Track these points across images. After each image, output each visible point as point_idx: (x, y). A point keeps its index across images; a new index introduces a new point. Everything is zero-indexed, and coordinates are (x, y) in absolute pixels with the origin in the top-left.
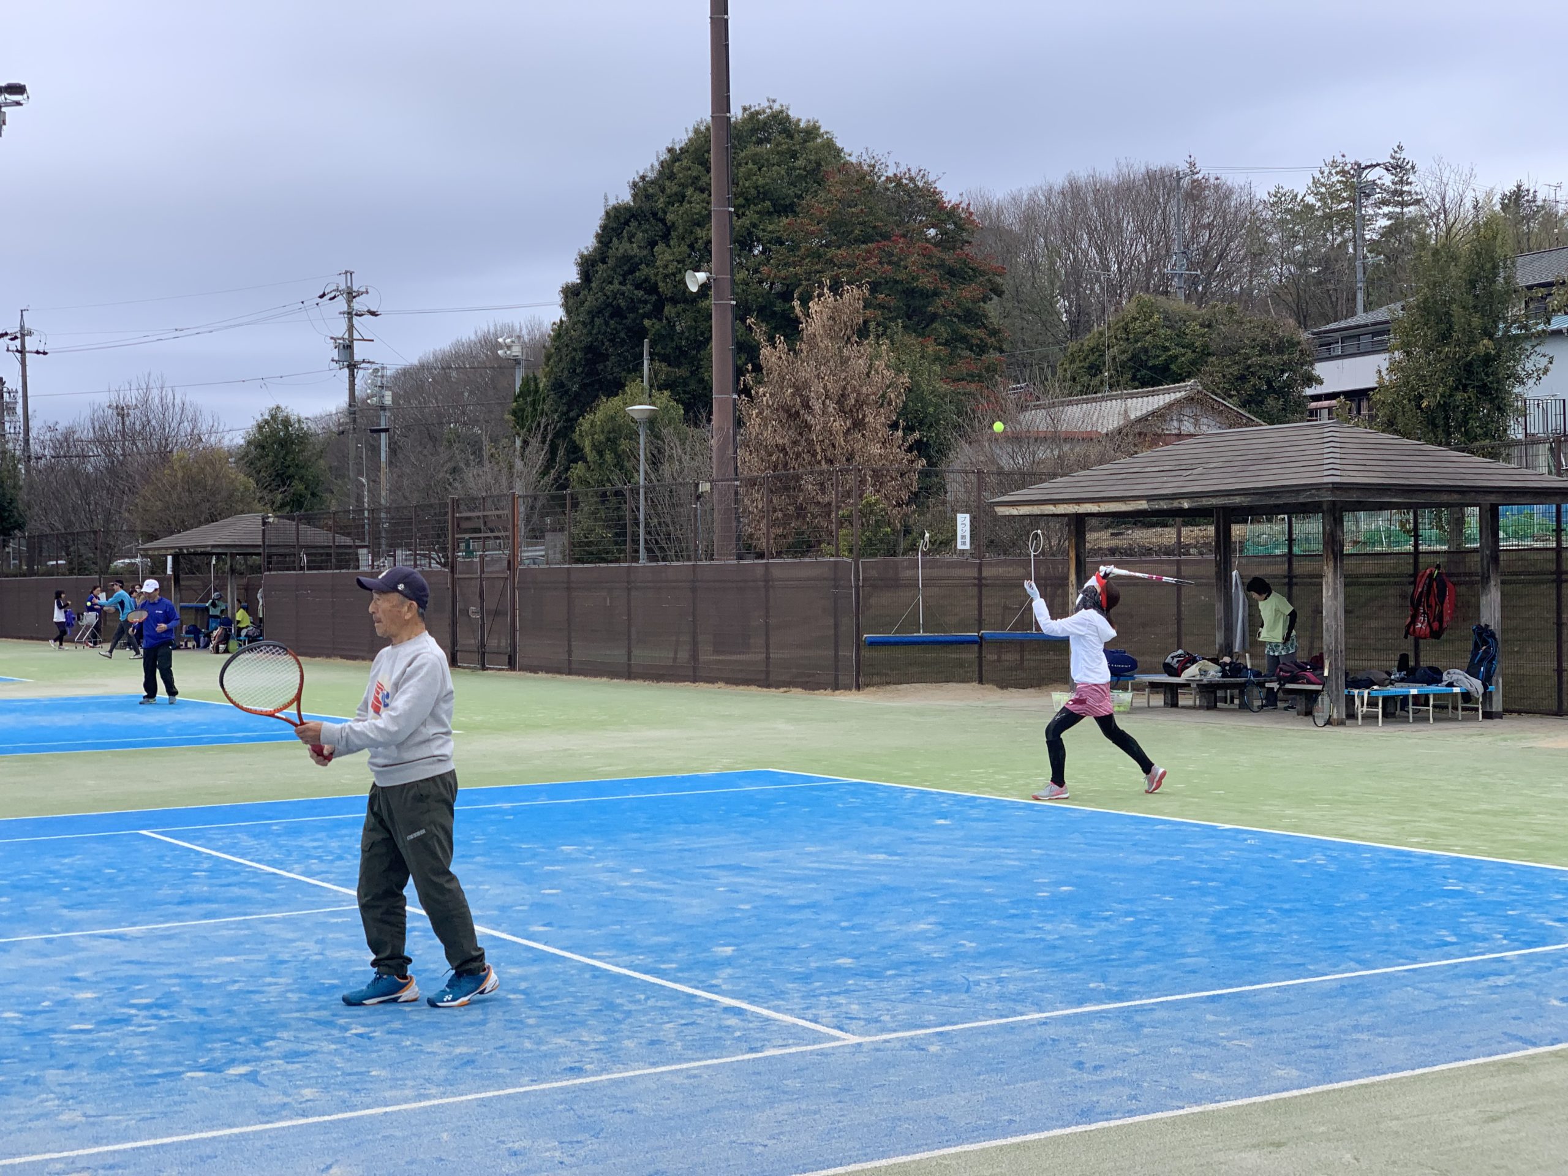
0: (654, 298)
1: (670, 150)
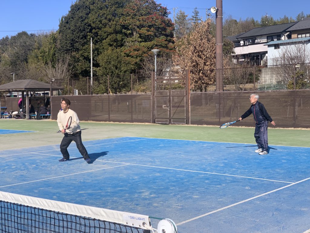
0: (90, 28)
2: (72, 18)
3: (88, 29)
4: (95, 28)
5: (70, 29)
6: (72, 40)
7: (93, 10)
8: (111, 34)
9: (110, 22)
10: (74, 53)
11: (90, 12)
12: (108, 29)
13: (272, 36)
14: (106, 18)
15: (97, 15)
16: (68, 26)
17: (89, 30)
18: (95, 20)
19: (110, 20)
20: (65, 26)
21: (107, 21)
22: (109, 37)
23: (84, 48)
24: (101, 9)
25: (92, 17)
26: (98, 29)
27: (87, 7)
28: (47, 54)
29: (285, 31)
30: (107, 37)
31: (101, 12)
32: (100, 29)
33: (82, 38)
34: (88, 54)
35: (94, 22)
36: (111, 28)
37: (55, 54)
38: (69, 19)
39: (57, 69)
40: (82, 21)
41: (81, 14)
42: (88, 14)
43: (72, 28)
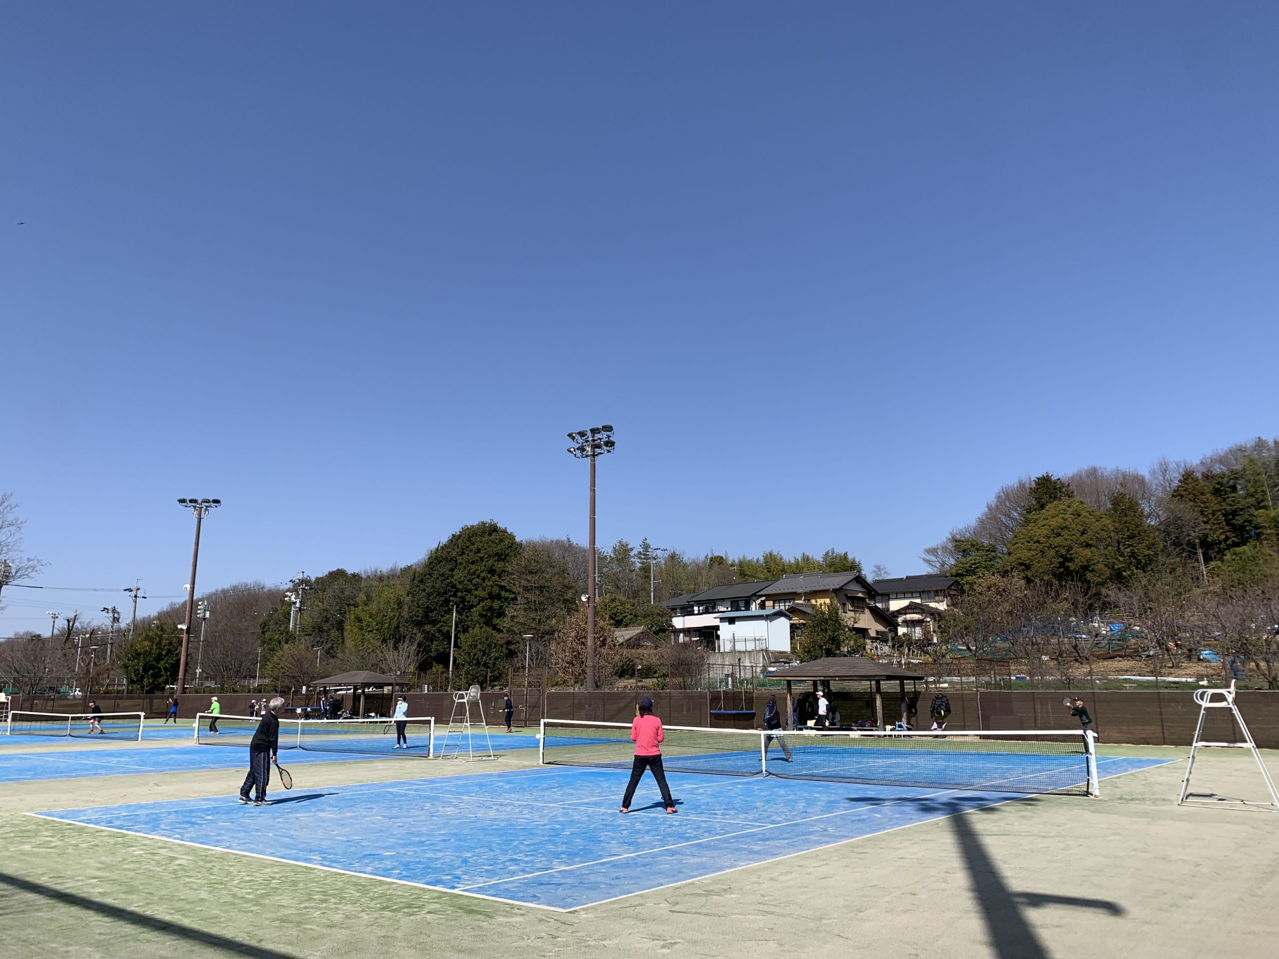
0: (454, 590)
1: (454, 536)
2: (430, 574)
3: (451, 591)
4: (461, 591)
5: (424, 590)
6: (427, 608)
7: (461, 564)
8: (482, 599)
9: (484, 582)
10: (427, 627)
11: (456, 567)
12: (481, 593)
13: (738, 601)
14: (478, 577)
15: (466, 571)
16: (422, 587)
17: (452, 593)
18: (462, 578)
19: (484, 579)
20: (418, 586)
21: (480, 581)
22: (482, 604)
23: (443, 619)
24: (473, 563)
25: (459, 575)
26: (465, 591)
27: (452, 559)
28: (387, 625)
29: (756, 596)
30: (479, 604)
31: (472, 566)
32: (469, 591)
33: (441, 605)
34: (449, 629)
35: (460, 583)
36: (484, 590)
37: (398, 627)
38: (425, 575)
39: (401, 652)
40: (444, 580)
41: (442, 571)
42: (454, 570)
43: (428, 590)
